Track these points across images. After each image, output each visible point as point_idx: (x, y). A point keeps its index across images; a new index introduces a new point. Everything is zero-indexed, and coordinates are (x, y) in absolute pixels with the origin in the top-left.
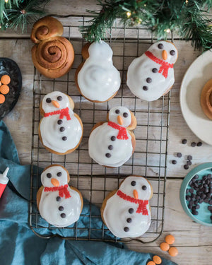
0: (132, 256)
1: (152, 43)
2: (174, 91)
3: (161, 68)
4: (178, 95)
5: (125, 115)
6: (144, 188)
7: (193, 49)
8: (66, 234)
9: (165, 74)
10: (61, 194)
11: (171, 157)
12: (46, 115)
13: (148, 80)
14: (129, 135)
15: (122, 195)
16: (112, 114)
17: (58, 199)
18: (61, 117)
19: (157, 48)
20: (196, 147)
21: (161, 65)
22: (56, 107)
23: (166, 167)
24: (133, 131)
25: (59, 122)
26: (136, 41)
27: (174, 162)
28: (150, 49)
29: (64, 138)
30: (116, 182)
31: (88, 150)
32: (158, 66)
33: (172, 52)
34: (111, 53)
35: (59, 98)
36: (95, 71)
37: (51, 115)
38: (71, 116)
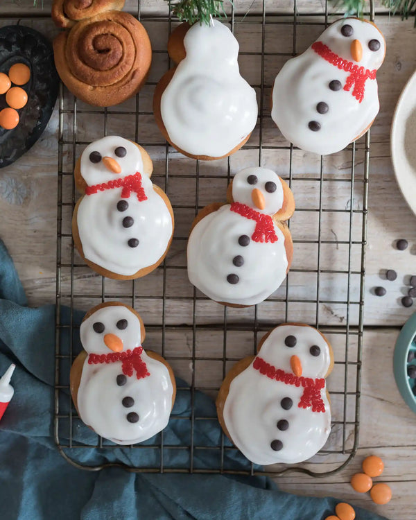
0: (288, 506)
1: (327, 25)
2: (378, 130)
3: (349, 80)
4: (385, 140)
5: (269, 187)
6: (314, 351)
8: (136, 460)
9: (359, 94)
10: (127, 370)
11: (372, 280)
12: (90, 190)
13: (321, 107)
14: (278, 232)
15: (266, 369)
16: (239, 184)
17: (121, 380)
18: (125, 193)
19: (339, 36)
21: (348, 74)
22: (113, 171)
23: (361, 303)
24: (287, 223)
25: (121, 206)
26: (292, 18)
27: (378, 291)
28: (323, 38)
29: (132, 243)
30: (249, 340)
31: (186, 268)
32: (342, 76)
33: (373, 44)
34: (234, 47)
35: (119, 152)
36: (198, 89)
37: (102, 190)
38: (147, 193)
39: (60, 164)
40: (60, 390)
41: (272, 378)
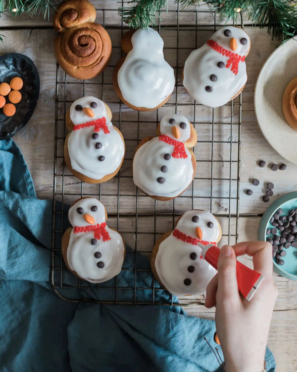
0: (195, 324)
1: (215, 31)
2: (247, 94)
3: (229, 62)
4: (251, 100)
5: (182, 125)
7: (270, 38)
9: (235, 69)
10: (97, 236)
11: (245, 185)
12: (78, 127)
13: (213, 77)
14: (188, 152)
15: (180, 236)
16: (164, 124)
18: (96, 129)
19: (223, 36)
20: (278, 170)
21: (228, 58)
22: (89, 115)
23: (238, 198)
24: (193, 149)
25: (94, 136)
26: (194, 28)
27: (248, 192)
28: (213, 38)
29: (100, 158)
30: (170, 222)
31: (132, 177)
32: (224, 59)
33: (243, 41)
34: (161, 43)
35: (92, 105)
36: (139, 67)
37: (83, 127)
38: (109, 129)
39: (56, 114)
40: (55, 252)
41: (185, 241)
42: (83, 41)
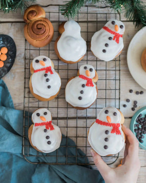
3: (114, 37)
5: (91, 70)
9: (118, 41)
10: (47, 128)
11: (123, 102)
12: (35, 71)
13: (106, 45)
14: (94, 84)
17: (45, 131)
18: (47, 72)
20: (139, 94)
21: (114, 35)
22: (43, 65)
23: (119, 108)
25: (46, 75)
27: (124, 106)
28: (106, 25)
29: (49, 87)
30: (84, 122)
32: (112, 36)
33: (121, 27)
35: (44, 60)
36: (69, 40)
37: (39, 71)
38: (53, 72)
42: (39, 27)
